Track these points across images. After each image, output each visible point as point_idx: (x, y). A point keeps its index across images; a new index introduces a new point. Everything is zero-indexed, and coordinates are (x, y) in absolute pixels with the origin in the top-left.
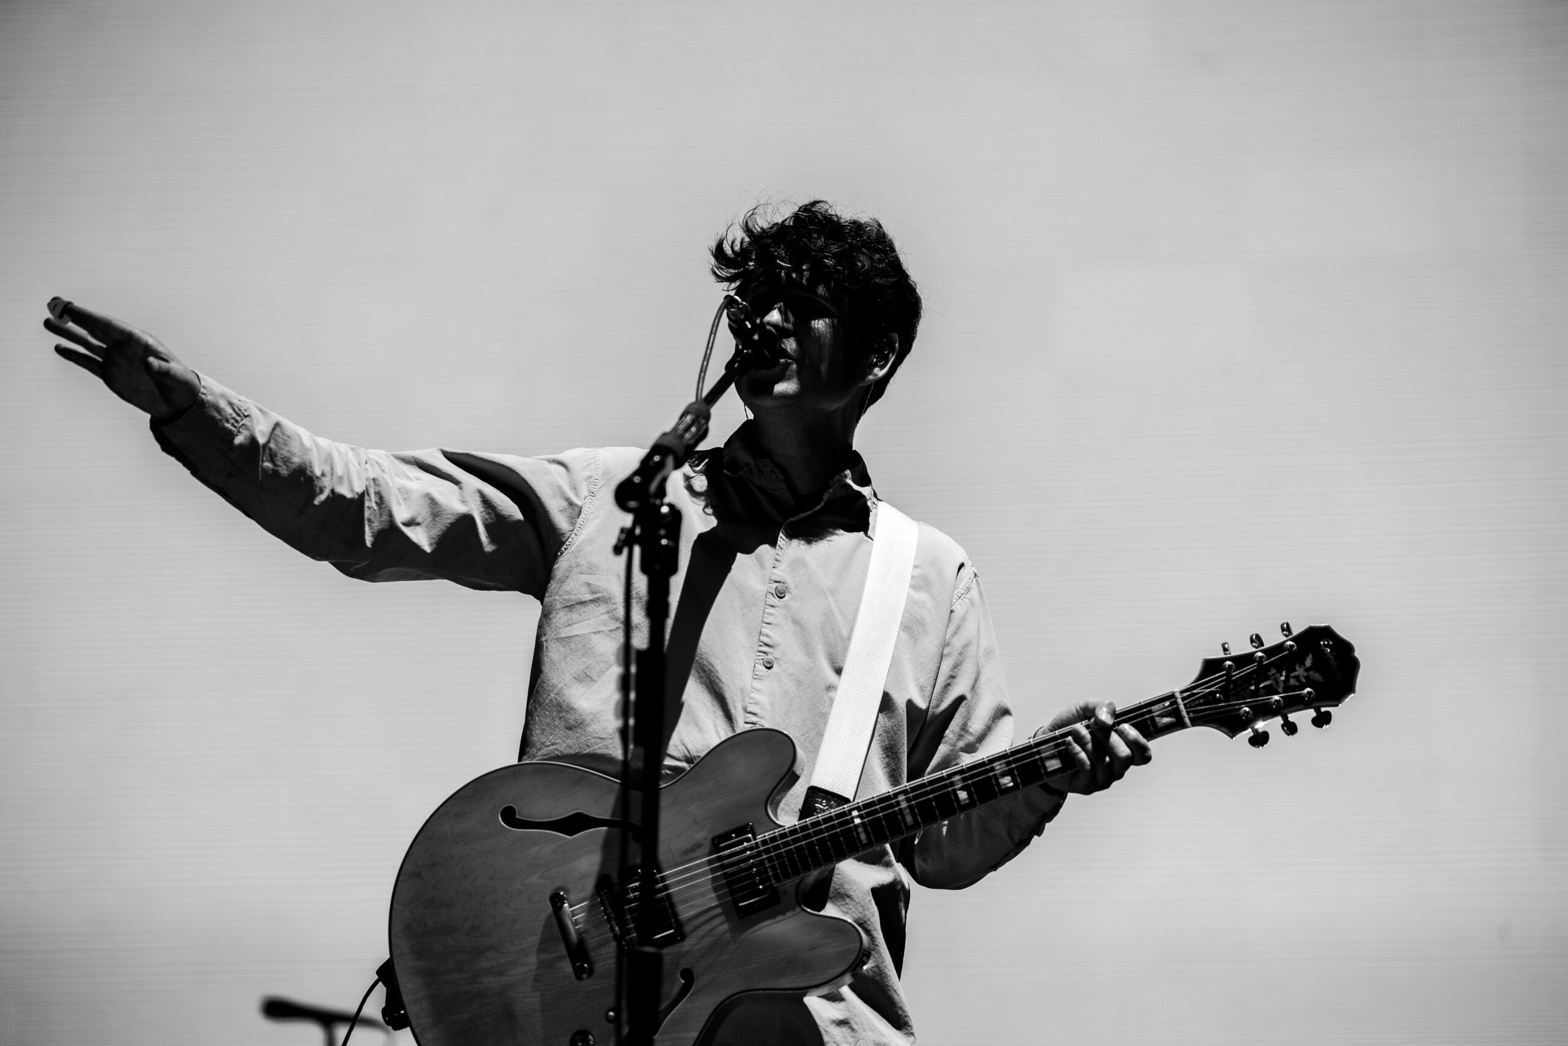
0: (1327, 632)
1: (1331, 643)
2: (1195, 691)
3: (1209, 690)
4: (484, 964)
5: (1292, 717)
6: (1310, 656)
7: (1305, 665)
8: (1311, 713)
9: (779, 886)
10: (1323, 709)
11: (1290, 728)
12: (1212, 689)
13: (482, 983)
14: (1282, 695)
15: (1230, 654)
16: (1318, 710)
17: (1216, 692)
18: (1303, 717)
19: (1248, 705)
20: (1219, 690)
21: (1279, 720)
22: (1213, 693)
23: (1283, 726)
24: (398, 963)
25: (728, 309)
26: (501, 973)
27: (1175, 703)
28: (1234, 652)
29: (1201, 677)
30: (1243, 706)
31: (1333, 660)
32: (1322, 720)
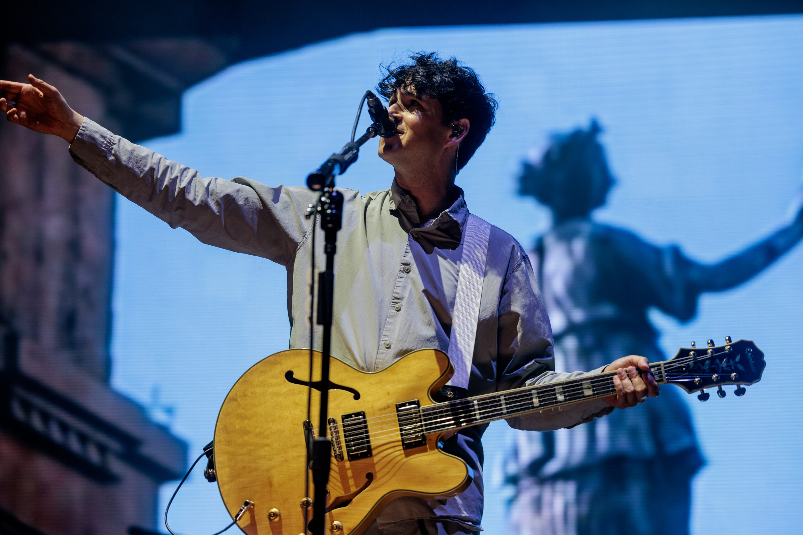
0: (750, 344)
1: (752, 350)
2: (672, 365)
3: (680, 365)
4: (262, 452)
5: (724, 388)
6: (739, 356)
7: (735, 360)
8: (735, 387)
9: (428, 436)
10: (742, 386)
11: (722, 394)
12: (682, 365)
13: (259, 463)
14: (720, 374)
15: (695, 347)
16: (739, 386)
17: (683, 367)
18: (730, 389)
19: (701, 376)
20: (686, 366)
21: (716, 389)
22: (682, 367)
23: (718, 392)
24: (217, 446)
25: (368, 99)
26: (270, 460)
27: (660, 369)
28: (698, 347)
29: (677, 357)
30: (697, 377)
31: (751, 360)
32: (740, 392)
